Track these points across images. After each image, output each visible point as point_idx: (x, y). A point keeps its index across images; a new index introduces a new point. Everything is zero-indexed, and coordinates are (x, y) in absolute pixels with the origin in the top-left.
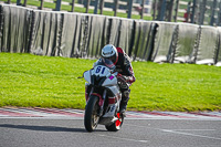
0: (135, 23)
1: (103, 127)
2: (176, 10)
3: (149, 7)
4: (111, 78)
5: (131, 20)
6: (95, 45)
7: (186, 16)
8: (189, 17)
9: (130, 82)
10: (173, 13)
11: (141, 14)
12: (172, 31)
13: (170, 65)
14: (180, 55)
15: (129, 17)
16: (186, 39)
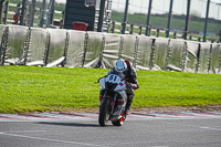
1: (110, 123)
2: (6, 12)
4: (121, 84)
8: (18, 19)
9: (135, 88)
12: (2, 33)
14: (10, 57)
16: (16, 40)
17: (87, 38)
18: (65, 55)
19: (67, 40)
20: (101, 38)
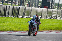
0: (13, 7)
2: (25, 3)
3: (17, 2)
4: (35, 23)
5: (12, 6)
6: (2, 13)
7: (28, 5)
8: (29, 5)
9: (40, 24)
10: (24, 4)
11: (15, 4)
12: (24, 9)
13: (23, 19)
14: (26, 16)
15: (12, 5)
16: (28, 11)
17: (48, 10)
18: (41, 15)
19: (42, 11)
20: (52, 10)
